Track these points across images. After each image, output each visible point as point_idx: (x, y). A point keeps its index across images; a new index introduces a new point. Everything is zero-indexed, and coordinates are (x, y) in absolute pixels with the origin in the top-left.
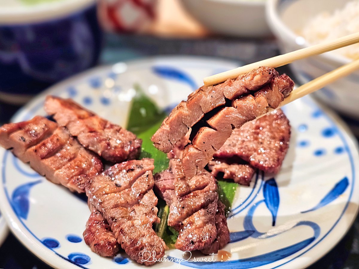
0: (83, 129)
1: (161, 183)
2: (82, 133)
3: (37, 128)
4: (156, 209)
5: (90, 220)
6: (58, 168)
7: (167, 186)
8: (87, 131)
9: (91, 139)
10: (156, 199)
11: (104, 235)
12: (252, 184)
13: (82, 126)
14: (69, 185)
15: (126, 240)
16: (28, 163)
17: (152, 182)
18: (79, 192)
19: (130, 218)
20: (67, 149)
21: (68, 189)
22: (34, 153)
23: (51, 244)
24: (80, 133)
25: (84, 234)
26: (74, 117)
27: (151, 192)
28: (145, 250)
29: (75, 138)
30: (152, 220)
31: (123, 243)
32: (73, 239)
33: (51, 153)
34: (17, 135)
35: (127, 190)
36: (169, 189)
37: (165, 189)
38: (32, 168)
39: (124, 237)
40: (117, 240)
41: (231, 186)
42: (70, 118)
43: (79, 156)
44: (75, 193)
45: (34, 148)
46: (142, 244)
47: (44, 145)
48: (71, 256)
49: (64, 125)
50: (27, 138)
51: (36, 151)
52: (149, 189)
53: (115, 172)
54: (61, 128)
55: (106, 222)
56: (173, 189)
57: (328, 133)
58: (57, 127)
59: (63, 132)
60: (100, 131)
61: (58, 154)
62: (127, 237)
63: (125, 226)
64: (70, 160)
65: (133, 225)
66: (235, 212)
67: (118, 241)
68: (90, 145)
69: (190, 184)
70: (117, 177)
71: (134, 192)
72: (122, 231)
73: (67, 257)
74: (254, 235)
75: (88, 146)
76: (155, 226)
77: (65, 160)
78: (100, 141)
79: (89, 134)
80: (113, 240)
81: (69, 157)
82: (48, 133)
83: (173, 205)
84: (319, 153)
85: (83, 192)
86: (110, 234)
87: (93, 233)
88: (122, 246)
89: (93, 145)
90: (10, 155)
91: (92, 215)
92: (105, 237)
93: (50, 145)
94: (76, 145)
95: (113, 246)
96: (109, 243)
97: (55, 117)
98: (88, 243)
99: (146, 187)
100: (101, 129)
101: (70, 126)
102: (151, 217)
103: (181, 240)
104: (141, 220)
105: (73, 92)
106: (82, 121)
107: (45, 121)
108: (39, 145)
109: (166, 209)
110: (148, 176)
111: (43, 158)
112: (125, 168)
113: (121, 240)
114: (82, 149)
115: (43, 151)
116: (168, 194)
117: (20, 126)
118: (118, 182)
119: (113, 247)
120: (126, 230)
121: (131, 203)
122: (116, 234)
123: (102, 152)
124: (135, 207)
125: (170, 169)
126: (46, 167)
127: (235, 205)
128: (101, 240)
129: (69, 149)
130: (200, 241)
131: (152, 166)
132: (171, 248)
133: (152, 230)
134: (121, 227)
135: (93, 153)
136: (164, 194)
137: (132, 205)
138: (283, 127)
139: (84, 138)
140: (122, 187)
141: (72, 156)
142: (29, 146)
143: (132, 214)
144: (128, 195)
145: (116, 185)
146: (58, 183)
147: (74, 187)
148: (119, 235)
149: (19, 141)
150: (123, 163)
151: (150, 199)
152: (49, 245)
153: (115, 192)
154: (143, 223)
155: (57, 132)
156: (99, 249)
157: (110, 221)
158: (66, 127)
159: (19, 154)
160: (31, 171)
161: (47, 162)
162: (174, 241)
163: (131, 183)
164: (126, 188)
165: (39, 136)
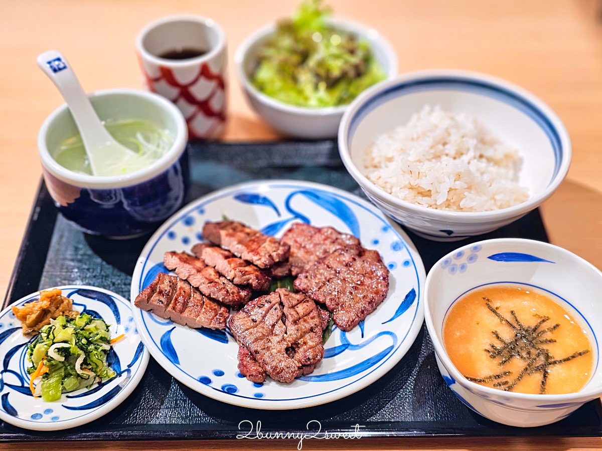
0: (203, 281)
2: (203, 284)
5: (240, 353)
8: (207, 282)
9: (211, 289)
11: (254, 366)
13: (202, 279)
23: (206, 381)
24: (201, 284)
25: (239, 367)
26: (194, 271)
27: (280, 322)
29: (198, 289)
33: (185, 305)
35: (262, 324)
42: (189, 272)
45: (171, 305)
47: (177, 300)
48: (223, 388)
49: (185, 278)
50: (163, 300)
51: (174, 308)
55: (252, 354)
60: (216, 280)
61: (191, 305)
63: (266, 356)
64: (201, 306)
68: (212, 294)
71: (268, 325)
72: (264, 362)
75: (210, 295)
78: (220, 290)
79: (209, 284)
86: (257, 364)
91: (240, 349)
92: (255, 368)
93: (181, 299)
94: (199, 295)
99: (276, 318)
100: (217, 278)
101: (191, 278)
106: (200, 273)
107: (166, 277)
108: (173, 302)
110: (275, 309)
111: (182, 311)
114: (205, 298)
115: (179, 306)
118: (253, 318)
121: (267, 335)
123: (222, 299)
126: (187, 319)
134: (263, 358)
135: (215, 301)
137: (268, 337)
139: (205, 289)
140: (258, 322)
142: (167, 306)
144: (263, 328)
145: (254, 321)
149: (158, 304)
150: (255, 300)
153: (253, 327)
155: (179, 285)
157: (255, 354)
161: (186, 314)
163: (264, 317)
164: (261, 322)
165: (170, 294)
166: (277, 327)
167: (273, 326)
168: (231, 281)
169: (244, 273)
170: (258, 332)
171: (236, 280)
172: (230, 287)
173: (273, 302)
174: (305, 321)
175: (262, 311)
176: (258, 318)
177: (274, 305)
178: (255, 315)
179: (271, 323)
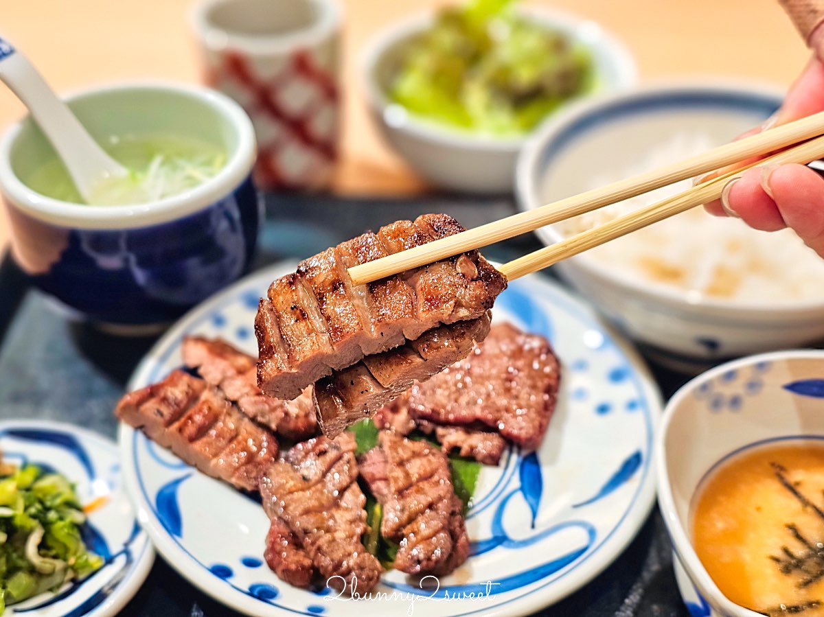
0: (246, 390)
1: (368, 469)
2: (246, 396)
3: (177, 392)
4: (364, 513)
5: (271, 532)
6: (216, 455)
7: (378, 475)
8: (252, 393)
9: (260, 407)
10: (362, 497)
11: (295, 555)
12: (503, 463)
13: (245, 386)
14: (233, 480)
15: (326, 562)
16: (169, 448)
17: (355, 471)
18: (249, 488)
19: (328, 530)
20: (224, 423)
21: (232, 486)
22: (178, 434)
23: (223, 572)
24: (242, 396)
25: (266, 555)
26: (231, 372)
27: (355, 487)
29: (235, 403)
30: (359, 531)
31: (322, 566)
32: (251, 563)
33: (202, 431)
34: (150, 406)
35: (319, 486)
36: (380, 479)
37: (374, 480)
38: (175, 454)
39: (322, 558)
40: (313, 561)
41: (471, 467)
42: (224, 372)
43: (243, 433)
44: (242, 491)
45: (176, 425)
47: (190, 418)
48: (252, 588)
49: (216, 383)
50: (167, 412)
51: (180, 430)
52: (351, 483)
53: (300, 457)
54: (211, 388)
55: (295, 535)
56: (386, 479)
57: (617, 376)
58: (204, 387)
59: (215, 395)
61: (213, 432)
62: (328, 557)
63: (323, 541)
64: (231, 440)
65: (334, 540)
66: (478, 508)
67: (316, 563)
68: (259, 415)
69: (411, 472)
70: (303, 465)
71: (331, 488)
72: (319, 549)
73: (247, 590)
74: (506, 543)
75: (256, 416)
76: (364, 538)
77: (224, 442)
78: (273, 410)
79: (256, 398)
80: (307, 562)
81: (228, 436)
82: (193, 398)
83: (388, 506)
84: (603, 409)
85: (256, 489)
86: (301, 553)
87: (279, 553)
88: (322, 571)
89: (263, 415)
90: (141, 437)
91: (273, 524)
92: (296, 558)
93: (198, 418)
94: (236, 415)
96: (303, 567)
97: (201, 371)
98: (272, 567)
99: (348, 480)
101: (226, 384)
102: (358, 526)
103: (401, 557)
104: (345, 531)
105: (219, 321)
106: (243, 377)
107: (186, 378)
108: (183, 420)
109: (377, 509)
110: (348, 462)
111: (192, 439)
112: (313, 449)
113: (320, 562)
114: (246, 420)
115: (191, 429)
116: (379, 489)
117: (153, 392)
118: (305, 473)
119: (308, 572)
120: (324, 548)
121: (327, 505)
122: (312, 554)
124: (334, 511)
125: (381, 446)
126: (197, 454)
127: (478, 497)
128: (291, 563)
130: (429, 559)
131: (353, 445)
132: (388, 569)
133: (360, 546)
134: (318, 543)
135: (265, 427)
136: (374, 487)
137: (329, 508)
138: (547, 369)
139: (248, 404)
140: (313, 481)
141: (233, 434)
142: (169, 423)
143: (331, 523)
144: (322, 493)
145: (305, 479)
146: (217, 476)
147: (243, 484)
148: (316, 554)
149: (154, 416)
150: (311, 441)
151: (354, 498)
152: (220, 573)
153: (303, 490)
154: (348, 536)
155: (205, 395)
156: (290, 577)
157: (301, 535)
158: (219, 387)
159: (155, 435)
160: (175, 461)
161: (198, 446)
162: (392, 557)
163: (324, 473)
164: (319, 481)
165: (182, 405)
166: (347, 494)
167: (342, 491)
170: (313, 497)
176: (314, 474)
177: (346, 453)
178: (308, 468)
179: (340, 485)
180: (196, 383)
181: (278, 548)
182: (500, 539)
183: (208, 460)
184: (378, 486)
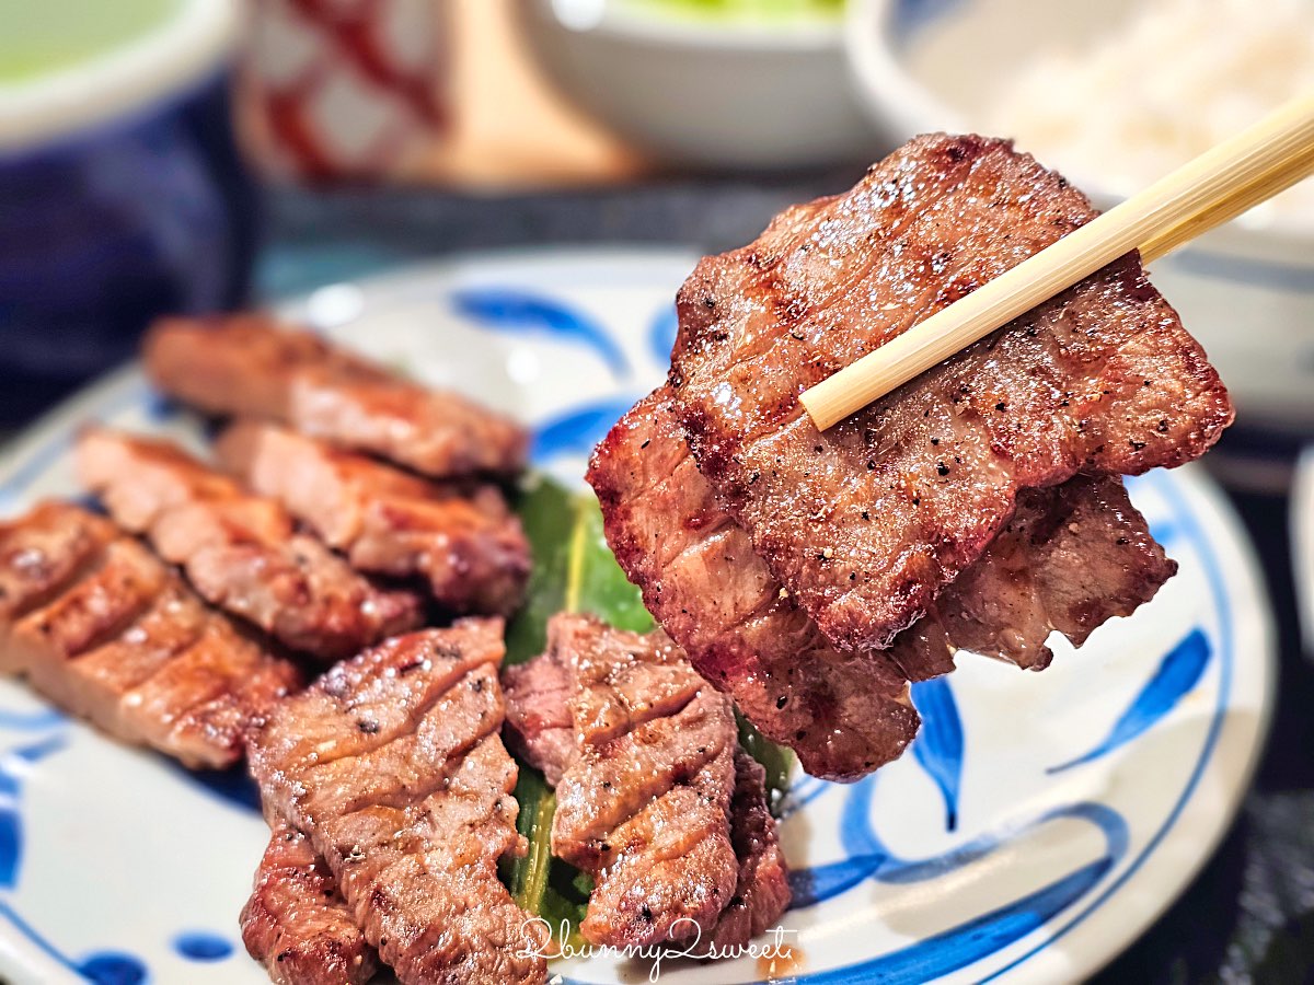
0: (207, 535)
1: (525, 707)
3: (50, 545)
4: (510, 805)
5: (266, 863)
6: (132, 685)
7: (546, 717)
8: (224, 538)
10: (509, 767)
11: (318, 918)
13: (207, 524)
14: (174, 742)
15: (395, 930)
16: (22, 678)
17: (495, 706)
20: (165, 615)
21: (173, 762)
22: (39, 637)
25: (243, 919)
26: (179, 494)
27: (494, 742)
28: (470, 963)
30: (494, 843)
31: (384, 942)
33: (105, 633)
35: (400, 744)
36: (552, 726)
37: (537, 728)
39: (386, 921)
40: (362, 930)
42: (162, 495)
45: (38, 618)
46: (457, 940)
47: (78, 604)
51: (46, 628)
52: (483, 735)
53: (356, 680)
55: (323, 867)
56: (566, 725)
61: (136, 635)
62: (401, 919)
63: (392, 876)
64: (179, 650)
65: (423, 872)
67: (368, 936)
70: (362, 697)
71: (429, 748)
72: (378, 896)
74: (883, 872)
76: (507, 869)
77: (162, 654)
79: (230, 550)
80: (348, 934)
81: (172, 643)
82: (87, 560)
83: (568, 779)
85: (235, 759)
86: (340, 912)
87: (276, 915)
88: (383, 954)
91: (273, 844)
92: (321, 926)
93: (98, 604)
95: (347, 956)
96: (335, 947)
97: (112, 499)
98: (256, 952)
101: (165, 523)
102: (491, 834)
103: (601, 910)
104: (453, 848)
106: (208, 504)
108: (56, 606)
110: (480, 687)
111: (77, 651)
112: (392, 662)
113: (378, 931)
115: (75, 627)
116: (550, 747)
118: (367, 715)
119: (350, 960)
120: (394, 891)
121: (416, 790)
122: (360, 908)
124: (431, 803)
125: (555, 652)
126: (90, 684)
128: (303, 938)
129: (177, 611)
130: (676, 909)
131: (497, 647)
133: (496, 887)
134: (378, 880)
136: (538, 745)
137: (420, 797)
139: (209, 567)
140: (386, 733)
141: (185, 638)
142: (20, 613)
143: (420, 829)
144: (405, 760)
145: (361, 725)
146: (137, 739)
147: (197, 748)
148: (370, 912)
151: (490, 769)
152: (105, 975)
153: (355, 754)
154: (462, 861)
156: (297, 972)
157: (335, 861)
161: (94, 668)
163: (416, 716)
164: (398, 734)
165: (57, 575)
166: (470, 763)
167: (457, 756)
168: (339, 553)
169: (401, 523)
170: (378, 771)
171: (365, 551)
172: (324, 575)
173: (472, 655)
174: (650, 740)
175: (407, 691)
176: (388, 717)
177: (476, 666)
178: (372, 705)
179: (451, 742)
180: (97, 527)
181: (276, 900)
182: (868, 863)
183: (113, 697)
184: (547, 742)
